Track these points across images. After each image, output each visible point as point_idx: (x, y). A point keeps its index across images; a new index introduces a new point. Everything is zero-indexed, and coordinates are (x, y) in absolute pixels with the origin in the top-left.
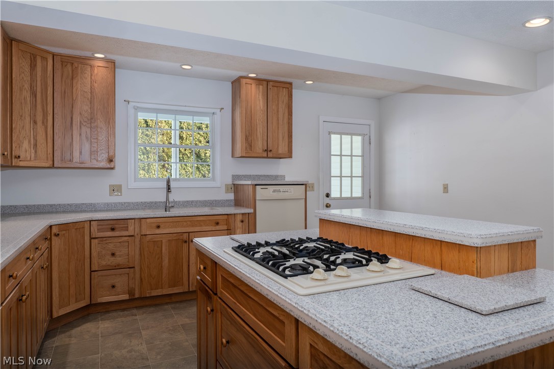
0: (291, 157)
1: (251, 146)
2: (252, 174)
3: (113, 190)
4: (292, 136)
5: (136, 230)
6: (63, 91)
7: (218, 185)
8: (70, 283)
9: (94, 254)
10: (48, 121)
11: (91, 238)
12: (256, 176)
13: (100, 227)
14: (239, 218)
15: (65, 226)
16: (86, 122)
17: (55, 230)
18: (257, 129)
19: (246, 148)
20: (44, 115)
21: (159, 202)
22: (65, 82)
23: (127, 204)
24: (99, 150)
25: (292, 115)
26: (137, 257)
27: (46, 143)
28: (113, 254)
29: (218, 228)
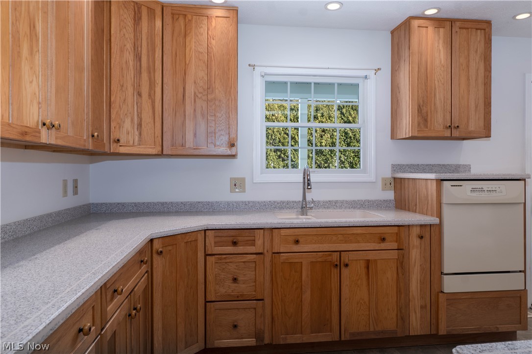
0: (488, 136)
1: (426, 120)
2: (420, 163)
3: (235, 185)
4: (490, 103)
5: (266, 244)
6: (174, 53)
7: (373, 179)
8: (178, 321)
9: (210, 277)
10: (156, 93)
11: (206, 255)
12: (427, 165)
13: (218, 239)
14: (416, 232)
15: (171, 239)
16: (202, 93)
17: (157, 245)
18: (435, 95)
19: (419, 124)
20: (150, 84)
21: (293, 202)
22: (176, 40)
23: (251, 204)
24: (217, 130)
25: (490, 72)
26: (268, 284)
27: (152, 123)
28: (235, 279)
29: (383, 246)
